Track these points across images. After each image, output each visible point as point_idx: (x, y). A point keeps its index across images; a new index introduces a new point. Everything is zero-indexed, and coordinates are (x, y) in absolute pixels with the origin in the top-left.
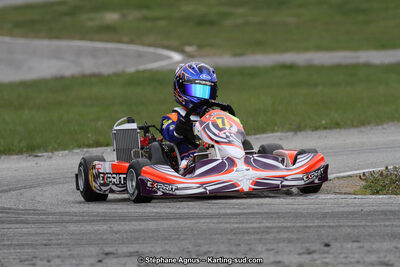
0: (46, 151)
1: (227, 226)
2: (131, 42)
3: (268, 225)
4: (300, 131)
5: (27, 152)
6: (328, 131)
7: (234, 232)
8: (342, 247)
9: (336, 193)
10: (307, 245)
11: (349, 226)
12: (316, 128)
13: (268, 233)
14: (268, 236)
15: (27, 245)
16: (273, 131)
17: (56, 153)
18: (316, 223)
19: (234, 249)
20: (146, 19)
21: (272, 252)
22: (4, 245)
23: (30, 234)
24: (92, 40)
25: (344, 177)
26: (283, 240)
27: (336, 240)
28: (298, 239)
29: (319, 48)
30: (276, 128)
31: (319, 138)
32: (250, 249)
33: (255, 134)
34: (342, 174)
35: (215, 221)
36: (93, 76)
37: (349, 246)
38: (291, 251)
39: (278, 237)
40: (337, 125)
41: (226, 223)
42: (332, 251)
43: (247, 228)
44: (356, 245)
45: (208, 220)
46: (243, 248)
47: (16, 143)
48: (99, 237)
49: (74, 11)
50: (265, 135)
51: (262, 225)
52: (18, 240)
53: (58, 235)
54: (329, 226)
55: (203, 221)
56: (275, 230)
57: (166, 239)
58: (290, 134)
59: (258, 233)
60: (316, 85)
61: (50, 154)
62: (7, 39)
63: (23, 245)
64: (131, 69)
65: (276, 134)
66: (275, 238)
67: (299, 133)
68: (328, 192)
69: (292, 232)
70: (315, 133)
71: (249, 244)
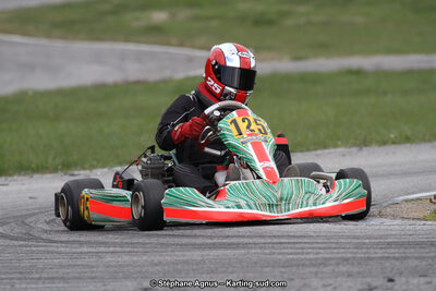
0: (84, 169)
1: (281, 257)
2: (181, 45)
3: (326, 256)
4: (366, 146)
5: (62, 170)
6: (397, 146)
7: (288, 264)
8: (407, 282)
9: (404, 218)
10: (369, 280)
11: (416, 258)
12: (383, 143)
13: (326, 265)
14: (325, 269)
15: (58, 278)
16: (336, 146)
17: (94, 171)
18: (380, 253)
20: (197, 18)
21: (329, 288)
22: (32, 279)
23: (62, 266)
24: (138, 42)
25: (412, 200)
26: (343, 274)
27: (401, 274)
28: (359, 273)
29: (389, 51)
30: (339, 143)
31: (387, 154)
32: (305, 285)
33: (315, 149)
34: (411, 197)
35: (267, 251)
36: (137, 82)
37: (416, 281)
38: (350, 287)
39: (336, 270)
40: (407, 140)
41: (279, 254)
42: (396, 287)
44: (423, 280)
45: (259, 251)
46: (298, 283)
47: (50, 160)
48: (138, 269)
49: (118, 10)
50: (327, 151)
51: (320, 256)
52: (48, 273)
53: (93, 267)
54: (394, 258)
55: (254, 251)
56: (333, 262)
57: (212, 272)
58: (354, 149)
59: (314, 265)
60: (385, 93)
61: (87, 172)
62: (44, 41)
64: (180, 75)
65: (339, 150)
66: (333, 271)
67: (364, 148)
68: (394, 217)
69: (353, 264)
70: (382, 148)
71: (303, 279)
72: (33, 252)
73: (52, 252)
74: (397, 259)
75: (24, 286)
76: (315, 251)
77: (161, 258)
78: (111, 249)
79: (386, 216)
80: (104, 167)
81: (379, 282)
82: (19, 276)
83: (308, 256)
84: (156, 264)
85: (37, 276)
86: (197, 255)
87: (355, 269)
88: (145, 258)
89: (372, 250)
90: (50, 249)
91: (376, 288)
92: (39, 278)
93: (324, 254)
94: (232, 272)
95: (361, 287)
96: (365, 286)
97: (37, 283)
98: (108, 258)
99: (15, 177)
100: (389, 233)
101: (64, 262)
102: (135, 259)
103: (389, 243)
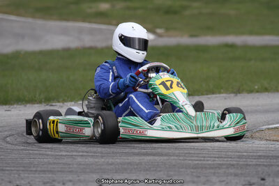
0: (59, 102)
1: (190, 162)
3: (219, 162)
4: (239, 93)
5: (45, 102)
6: (259, 94)
7: (195, 167)
8: (273, 181)
9: (267, 140)
10: (249, 178)
12: (251, 91)
13: (219, 168)
14: (219, 171)
15: (48, 171)
16: (220, 93)
17: (65, 103)
18: (254, 162)
19: (196, 179)
20: (128, 8)
21: (224, 183)
22: (31, 171)
23: (50, 164)
24: (90, 22)
25: (272, 128)
26: (231, 174)
27: (269, 175)
28: (241, 174)
30: (222, 91)
31: (253, 98)
32: (208, 181)
33: (207, 95)
34: (271, 126)
35: (181, 158)
36: (91, 48)
38: (237, 183)
39: (227, 171)
40: (266, 90)
41: (189, 160)
42: (267, 184)
43: (205, 164)
45: (176, 158)
46: (203, 179)
47: (37, 96)
48: (99, 167)
49: (78, 1)
51: (215, 162)
52: (41, 168)
53: (70, 165)
54: (264, 165)
55: (172, 158)
56: (225, 166)
57: (147, 170)
58: (232, 95)
59: (212, 168)
60: (250, 60)
61: (61, 104)
62: (30, 20)
63: (44, 171)
65: (222, 95)
66: (225, 172)
67: (238, 95)
68: (261, 139)
69: (238, 168)
70: (250, 95)
71: (207, 177)
72: (30, 154)
73: (43, 154)
74: (266, 166)
75: (26, 175)
76: (212, 159)
77: (113, 161)
78: (81, 154)
79: (256, 139)
80: (72, 101)
81: (255, 180)
82: (23, 169)
83: (207, 162)
84: (111, 164)
85: (34, 169)
86: (136, 159)
87: (239, 172)
88: (103, 160)
89: (249, 160)
90: (41, 152)
91: (254, 184)
92: (36, 171)
93: (218, 161)
94: (160, 171)
95: (244, 183)
96: (247, 183)
97: (34, 174)
98: (79, 159)
99: (15, 106)
100: (259, 149)
101: (51, 161)
102: (97, 160)
103: (260, 156)
